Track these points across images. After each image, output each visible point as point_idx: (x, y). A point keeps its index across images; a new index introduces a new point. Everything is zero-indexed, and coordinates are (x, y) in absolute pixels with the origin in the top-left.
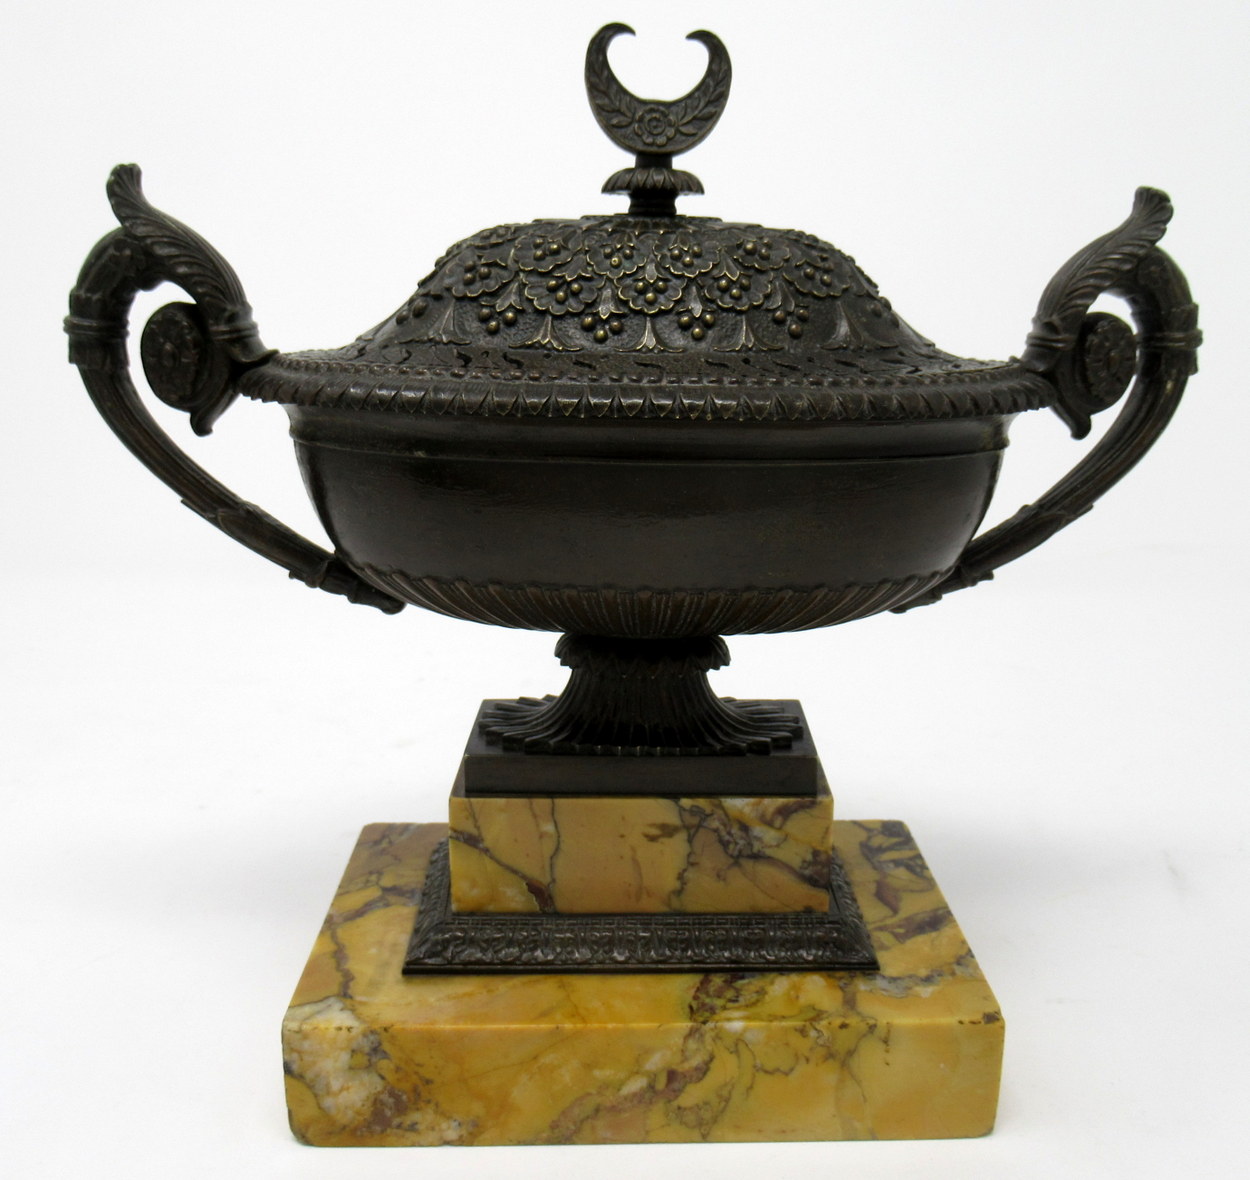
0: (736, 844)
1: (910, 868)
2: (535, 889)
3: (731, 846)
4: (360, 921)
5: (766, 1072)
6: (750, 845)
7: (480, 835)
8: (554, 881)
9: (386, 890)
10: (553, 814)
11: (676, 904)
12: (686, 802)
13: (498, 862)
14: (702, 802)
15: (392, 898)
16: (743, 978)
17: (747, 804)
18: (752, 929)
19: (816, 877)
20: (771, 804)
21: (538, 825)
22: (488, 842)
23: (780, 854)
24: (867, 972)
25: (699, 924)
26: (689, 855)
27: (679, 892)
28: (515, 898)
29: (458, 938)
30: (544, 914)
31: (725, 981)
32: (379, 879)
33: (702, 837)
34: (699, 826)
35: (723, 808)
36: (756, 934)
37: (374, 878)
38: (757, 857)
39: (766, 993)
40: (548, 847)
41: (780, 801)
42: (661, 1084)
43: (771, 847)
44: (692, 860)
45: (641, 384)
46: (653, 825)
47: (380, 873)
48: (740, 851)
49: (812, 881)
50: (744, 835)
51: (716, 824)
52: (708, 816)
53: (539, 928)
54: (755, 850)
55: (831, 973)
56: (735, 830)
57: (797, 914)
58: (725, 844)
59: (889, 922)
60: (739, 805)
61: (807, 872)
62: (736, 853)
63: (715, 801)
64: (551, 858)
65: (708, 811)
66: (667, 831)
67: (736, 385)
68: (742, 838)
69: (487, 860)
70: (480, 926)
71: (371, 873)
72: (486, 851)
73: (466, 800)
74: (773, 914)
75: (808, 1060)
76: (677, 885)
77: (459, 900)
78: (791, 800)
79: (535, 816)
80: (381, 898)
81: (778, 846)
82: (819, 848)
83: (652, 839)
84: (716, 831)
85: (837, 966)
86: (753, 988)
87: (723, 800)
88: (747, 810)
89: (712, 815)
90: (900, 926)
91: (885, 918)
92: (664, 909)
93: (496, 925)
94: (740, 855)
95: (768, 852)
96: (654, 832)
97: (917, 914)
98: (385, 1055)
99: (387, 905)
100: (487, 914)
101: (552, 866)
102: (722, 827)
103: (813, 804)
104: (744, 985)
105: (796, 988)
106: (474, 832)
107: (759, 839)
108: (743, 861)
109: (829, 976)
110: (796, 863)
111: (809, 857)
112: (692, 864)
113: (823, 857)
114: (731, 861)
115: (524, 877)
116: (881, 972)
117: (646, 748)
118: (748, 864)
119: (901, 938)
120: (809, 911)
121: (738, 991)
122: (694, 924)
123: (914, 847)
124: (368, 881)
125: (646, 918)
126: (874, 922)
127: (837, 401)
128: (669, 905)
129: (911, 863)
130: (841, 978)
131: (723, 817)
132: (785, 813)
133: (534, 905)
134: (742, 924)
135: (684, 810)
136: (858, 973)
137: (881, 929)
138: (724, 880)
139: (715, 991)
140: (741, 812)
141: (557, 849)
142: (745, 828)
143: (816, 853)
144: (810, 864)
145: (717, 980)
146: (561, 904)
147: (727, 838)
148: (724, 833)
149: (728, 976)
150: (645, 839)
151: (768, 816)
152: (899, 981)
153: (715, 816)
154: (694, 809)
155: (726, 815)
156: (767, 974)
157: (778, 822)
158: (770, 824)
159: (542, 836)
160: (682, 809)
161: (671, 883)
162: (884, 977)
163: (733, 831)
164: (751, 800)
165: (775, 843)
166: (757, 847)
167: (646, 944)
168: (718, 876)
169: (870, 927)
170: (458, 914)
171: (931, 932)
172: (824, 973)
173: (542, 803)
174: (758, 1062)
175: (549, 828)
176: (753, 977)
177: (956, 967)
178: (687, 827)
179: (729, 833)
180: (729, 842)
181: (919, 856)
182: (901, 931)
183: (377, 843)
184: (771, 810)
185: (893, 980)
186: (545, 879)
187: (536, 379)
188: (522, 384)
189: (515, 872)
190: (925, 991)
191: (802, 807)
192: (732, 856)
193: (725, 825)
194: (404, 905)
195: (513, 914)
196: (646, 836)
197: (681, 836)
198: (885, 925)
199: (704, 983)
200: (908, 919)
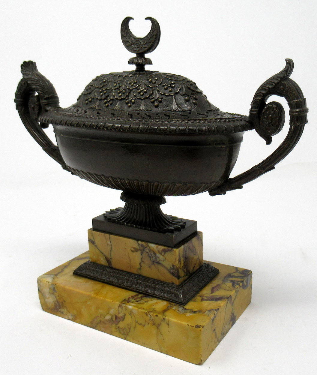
0: (153, 258)
1: (234, 284)
2: (108, 260)
3: (152, 258)
5: (139, 324)
6: (156, 259)
8: (111, 258)
10: (110, 239)
12: (140, 242)
13: (99, 250)
14: (144, 243)
16: (147, 297)
20: (161, 248)
21: (107, 242)
22: (96, 244)
23: (164, 263)
24: (180, 305)
26: (142, 258)
27: (140, 269)
28: (103, 262)
29: (87, 268)
30: (109, 267)
33: (144, 253)
34: (143, 250)
35: (149, 246)
38: (158, 263)
39: (147, 302)
40: (109, 249)
41: (163, 247)
42: (114, 319)
43: (162, 261)
44: (142, 260)
46: (132, 247)
48: (154, 260)
49: (173, 274)
51: (147, 251)
52: (145, 248)
54: (158, 261)
56: (152, 254)
57: (170, 283)
58: (150, 257)
59: (206, 295)
60: (153, 246)
61: (172, 271)
63: (147, 244)
65: (145, 246)
66: (136, 250)
68: (154, 257)
69: (96, 249)
72: (96, 246)
73: (91, 231)
74: (163, 282)
75: (148, 324)
77: (91, 258)
78: (166, 248)
79: (106, 239)
81: (163, 261)
82: (174, 264)
83: (133, 251)
84: (148, 253)
85: (173, 301)
87: (149, 244)
88: (155, 248)
90: (207, 297)
92: (136, 273)
95: (161, 262)
96: (133, 249)
97: (217, 296)
98: (56, 292)
100: (97, 264)
101: (110, 253)
102: (149, 252)
103: (172, 250)
104: (145, 299)
105: (156, 303)
106: (93, 240)
107: (159, 258)
108: (155, 263)
110: (168, 267)
111: (172, 267)
113: (175, 267)
114: (152, 263)
115: (104, 255)
116: (184, 306)
118: (156, 265)
119: (203, 300)
120: (173, 283)
121: (141, 299)
125: (130, 274)
126: (202, 294)
128: (138, 273)
129: (237, 283)
131: (149, 249)
132: (164, 251)
133: (107, 264)
134: (153, 282)
135: (140, 245)
136: (178, 304)
138: (151, 268)
139: (136, 298)
140: (153, 248)
141: (111, 249)
142: (155, 254)
143: (173, 266)
145: (141, 295)
146: (113, 265)
148: (150, 254)
149: (144, 295)
150: (131, 251)
151: (160, 251)
152: (186, 310)
153: (147, 248)
154: (142, 245)
157: (163, 253)
158: (161, 254)
159: (108, 244)
160: (139, 244)
161: (138, 266)
162: (184, 308)
164: (156, 245)
165: (162, 260)
166: (158, 260)
168: (149, 266)
169: (199, 295)
170: (91, 262)
171: (214, 301)
172: (169, 302)
173: (107, 235)
174: (136, 320)
175: (109, 243)
176: (150, 298)
177: (207, 311)
178: (141, 250)
179: (151, 254)
184: (161, 249)
186: (109, 257)
189: (102, 253)
190: (189, 314)
191: (169, 250)
192: (152, 261)
193: (150, 252)
195: (103, 265)
196: (131, 250)
197: (139, 252)
198: (203, 296)
199: (136, 295)
200: (213, 296)
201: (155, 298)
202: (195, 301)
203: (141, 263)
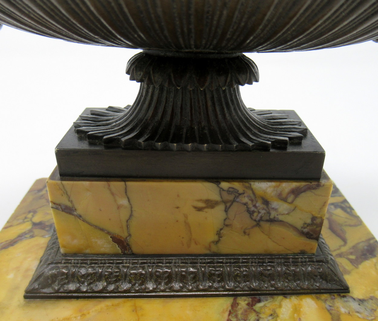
0: (259, 212)
1: (343, 208)
2: (117, 240)
3: (255, 214)
4: (11, 249)
6: (269, 213)
7: (73, 206)
8: (130, 235)
9: (35, 224)
10: (126, 192)
11: (214, 249)
12: (225, 185)
13: (89, 223)
14: (237, 185)
15: (37, 231)
16: (259, 301)
17: (270, 187)
18: (266, 266)
19: (312, 233)
20: (287, 186)
21: (115, 201)
22: (80, 210)
23: (289, 219)
24: (342, 294)
25: (230, 263)
26: (225, 220)
27: (217, 242)
28: (104, 246)
29: (63, 274)
30: (124, 254)
31: (248, 304)
32: (33, 216)
33: (235, 207)
34: (233, 201)
35: (252, 190)
36: (268, 270)
37: (30, 216)
38: (272, 221)
39: (278, 316)
40: (124, 215)
41: (294, 185)
43: (283, 214)
44: (227, 222)
46: (200, 200)
47: (35, 212)
48: (261, 217)
50: (265, 207)
51: (246, 200)
52: (240, 194)
53: (121, 265)
54: (272, 217)
55: (318, 295)
56: (259, 204)
57: (295, 254)
58: (251, 213)
59: (344, 249)
60: (263, 186)
61: (306, 230)
62: (258, 218)
63: (247, 184)
64: (127, 221)
65: (241, 191)
66: (210, 204)
68: (263, 209)
69: (80, 222)
70: (79, 265)
71: (30, 212)
72: (80, 216)
73: (59, 182)
74: (279, 255)
76: (216, 238)
77: (64, 247)
78: (302, 184)
79: (113, 194)
80: (30, 231)
81: (288, 214)
82: (316, 215)
83: (200, 209)
84: (245, 204)
85: (322, 291)
86: (268, 311)
87: (252, 183)
88: (269, 191)
89: (244, 193)
90: (351, 254)
91: (340, 246)
92: (206, 251)
93: (91, 263)
94: (261, 219)
95: (281, 218)
96: (201, 205)
97: (358, 244)
99: (32, 237)
100: (85, 255)
101: (128, 227)
102: (250, 202)
103: (319, 186)
104: (261, 308)
105: (297, 310)
106: (69, 204)
107: (275, 210)
108: (262, 223)
109: (318, 298)
110: (300, 224)
111: (309, 221)
112: (227, 226)
113: (318, 221)
114: (255, 223)
115: (109, 233)
116: (350, 294)
117: (196, 144)
118: (266, 225)
119: (356, 263)
120: (303, 253)
121: (258, 313)
122: (227, 263)
123: (341, 195)
124: (26, 218)
126: (335, 250)
128: (210, 250)
129: (343, 205)
130: (325, 301)
131: (252, 195)
132: (296, 192)
133: (118, 250)
134: (259, 262)
135: (223, 190)
136: (336, 295)
137: (340, 255)
138: (249, 235)
139: (242, 314)
140: (265, 192)
141: (131, 215)
142: (266, 202)
143: (313, 218)
144: (309, 225)
145: (243, 303)
146: (136, 249)
147: (253, 209)
148: (251, 206)
149: (249, 300)
150: (194, 210)
151: (284, 195)
152: (366, 303)
153: (245, 195)
154: (231, 190)
155: (254, 193)
156: (276, 297)
157: (291, 198)
158: (285, 200)
159: (119, 207)
160: (222, 189)
161: (212, 237)
162: (354, 299)
163: (257, 205)
164: (273, 184)
166: (273, 214)
167: (194, 278)
168: (245, 233)
169: (333, 254)
170: (65, 255)
171: (371, 258)
172: (314, 296)
173: (117, 185)
175: (124, 202)
176: (267, 300)
178: (225, 202)
179: (255, 206)
180: (254, 212)
181: (345, 201)
182: (353, 257)
183: (40, 190)
184: (287, 190)
185: (361, 301)
186: (124, 235)
189: (102, 230)
191: (309, 188)
192: (255, 220)
193: (252, 201)
194: (43, 236)
195: (103, 255)
196: (195, 207)
197: (222, 207)
198: (342, 253)
199: (234, 305)
200: (354, 247)
201: (280, 297)
202: (349, 273)
203: (221, 229)
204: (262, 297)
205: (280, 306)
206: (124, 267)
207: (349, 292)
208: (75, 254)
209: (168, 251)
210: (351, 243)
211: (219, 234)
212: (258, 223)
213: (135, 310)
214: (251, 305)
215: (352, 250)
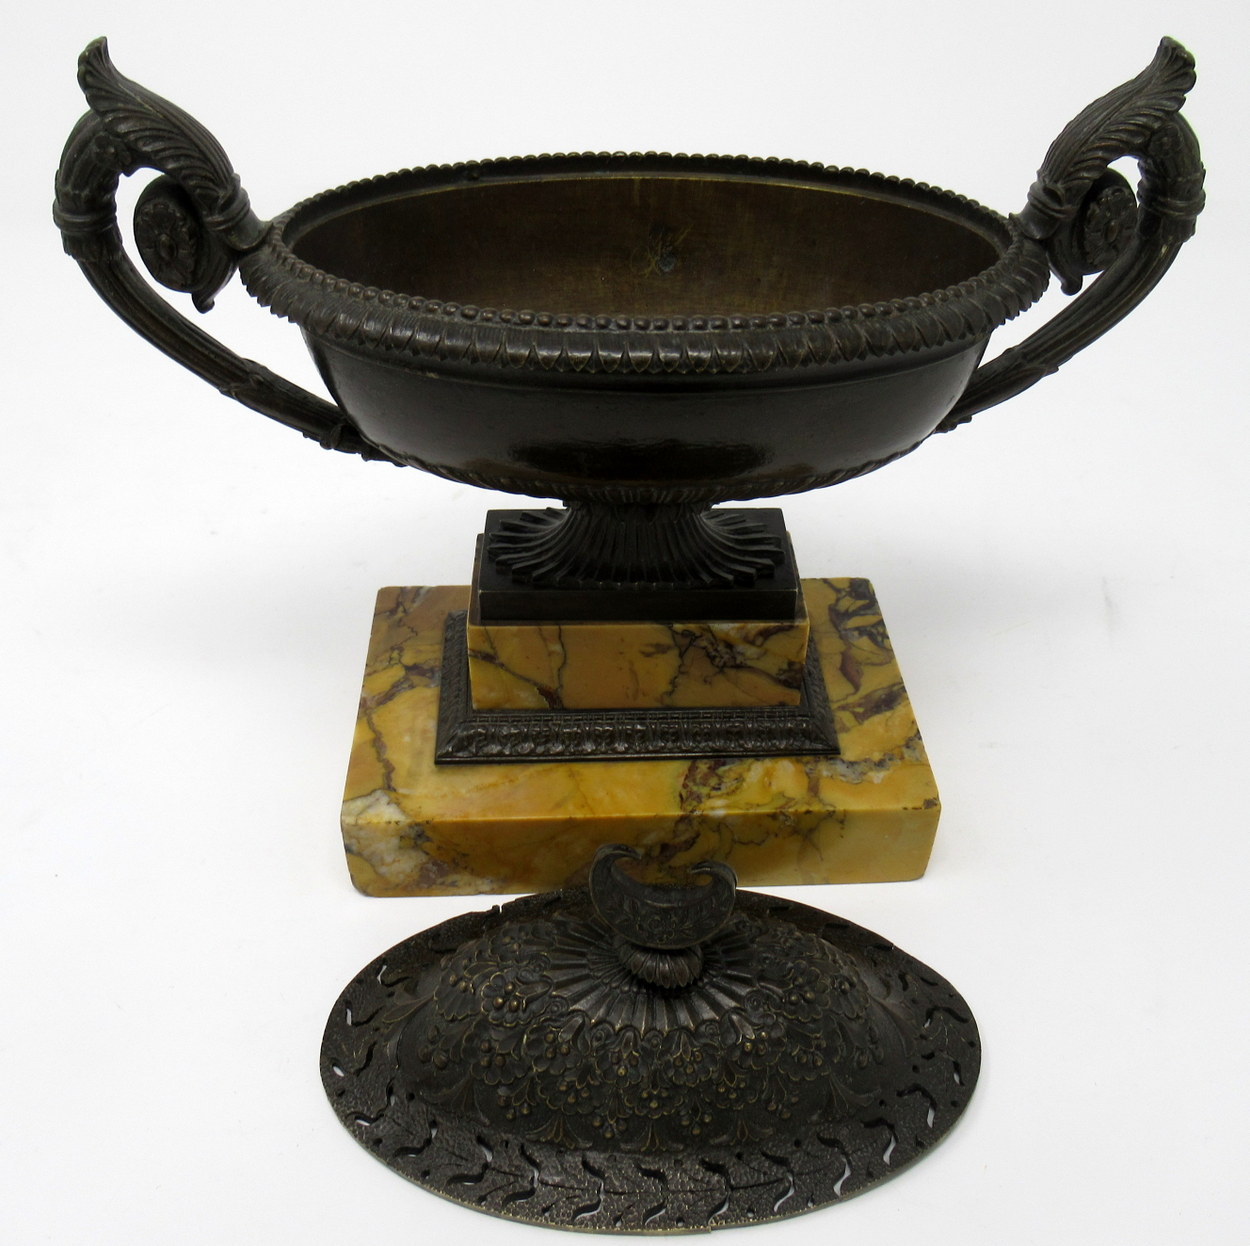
0: (722, 658)
1: (872, 637)
2: (545, 692)
3: (717, 660)
4: (390, 704)
5: (743, 844)
6: (734, 658)
7: (496, 653)
8: (561, 686)
9: (408, 669)
10: (560, 637)
11: (668, 701)
12: (678, 627)
13: (514, 674)
14: (692, 626)
15: (416, 679)
16: (724, 764)
17: (733, 629)
18: (733, 722)
19: (790, 681)
20: (755, 626)
21: (546, 647)
22: (503, 657)
23: (760, 665)
24: (830, 756)
25: (688, 718)
26: (680, 667)
27: (670, 693)
28: (528, 698)
29: (480, 734)
30: (553, 710)
31: (709, 768)
32: (400, 656)
33: (691, 653)
34: (690, 644)
35: (711, 632)
36: (736, 727)
37: (395, 654)
38: (739, 667)
39: (744, 780)
40: (556, 662)
41: (762, 625)
42: (656, 852)
43: (752, 659)
44: (683, 669)
45: (648, 332)
46: (647, 645)
47: (401, 650)
48: (725, 663)
49: (787, 684)
50: (729, 651)
51: (704, 643)
52: (697, 637)
53: (550, 723)
54: (738, 662)
55: (799, 758)
56: (721, 648)
57: (773, 707)
58: (712, 659)
59: (851, 700)
60: (725, 628)
61: (783, 677)
62: (721, 664)
63: (703, 624)
64: (559, 670)
65: (698, 634)
66: (661, 649)
67: (739, 331)
68: (727, 653)
69: (502, 672)
70: (498, 723)
71: (393, 649)
72: (502, 665)
73: (482, 628)
74: (751, 708)
75: (776, 835)
76: (670, 688)
77: (478, 701)
78: (772, 625)
79: (545, 640)
80: (406, 679)
81: (758, 659)
82: (793, 660)
83: (648, 655)
84: (704, 648)
86: (733, 775)
87: (711, 625)
88: (732, 633)
89: (701, 636)
90: (860, 705)
91: (848, 696)
92: (657, 705)
93: (514, 721)
94: (725, 665)
95: (749, 663)
96: (651, 650)
97: (875, 691)
98: (428, 839)
99: (412, 687)
100: (503, 711)
101: (559, 676)
102: (709, 646)
103: (791, 627)
104: (725, 772)
105: (768, 774)
106: (490, 651)
107: (742, 654)
108: (726, 670)
109: (798, 761)
110: (774, 671)
111: (785, 666)
112: (683, 673)
113: (797, 667)
114: (717, 670)
115: (535, 684)
116: (841, 756)
117: (642, 583)
118: (732, 673)
119: (860, 718)
120: (782, 704)
121: (720, 778)
122: (683, 718)
123: (878, 613)
124: (391, 659)
125: (641, 714)
126: (838, 701)
127: (836, 346)
128: (662, 703)
129: (874, 631)
130: (807, 763)
131: (711, 638)
132: (766, 634)
133: (545, 703)
134: (725, 717)
135: (677, 633)
136: (821, 757)
137: (843, 708)
138: (710, 683)
139: (701, 778)
140: (727, 634)
141: (564, 663)
142: (730, 646)
143: (791, 664)
144: (785, 671)
145: (703, 767)
146: (568, 703)
147: (714, 653)
148: (711, 650)
149: (711, 762)
150: (642, 655)
151: (751, 637)
152: (856, 766)
153: (703, 638)
154: (686, 631)
155: (713, 635)
156: (744, 760)
157: (759, 641)
158: (752, 643)
159: (550, 654)
160: (674, 633)
161: (664, 687)
162: (843, 762)
163: (719, 649)
164: (737, 624)
165: (756, 656)
166: (739, 659)
167: (642, 737)
168: (705, 681)
169: (834, 706)
170: (479, 711)
171: (886, 710)
172: (794, 758)
173: (550, 629)
174: (736, 837)
175: (557, 648)
176: (733, 763)
177: (904, 750)
178: (679, 646)
179: (716, 650)
180: (715, 657)
181: (881, 623)
182: (860, 710)
183: (393, 612)
184: (753, 632)
185: (852, 764)
186: (554, 685)
187: (545, 325)
188: (533, 331)
189: (528, 680)
190: (878, 777)
192: (718, 667)
193: (712, 644)
194: (427, 686)
195: (526, 710)
196: (643, 653)
197: (675, 652)
198: (847, 704)
199: (692, 770)
200: (867, 697)
201: (750, 760)
202: (846, 730)
203: (676, 678)
204: (728, 760)
205: (749, 770)
206: (554, 724)
207: (839, 754)
208: (491, 710)
209: (609, 704)
210: (863, 692)
211: (673, 683)
212: (721, 669)
213: (572, 775)
214: (712, 769)
215: (863, 701)
